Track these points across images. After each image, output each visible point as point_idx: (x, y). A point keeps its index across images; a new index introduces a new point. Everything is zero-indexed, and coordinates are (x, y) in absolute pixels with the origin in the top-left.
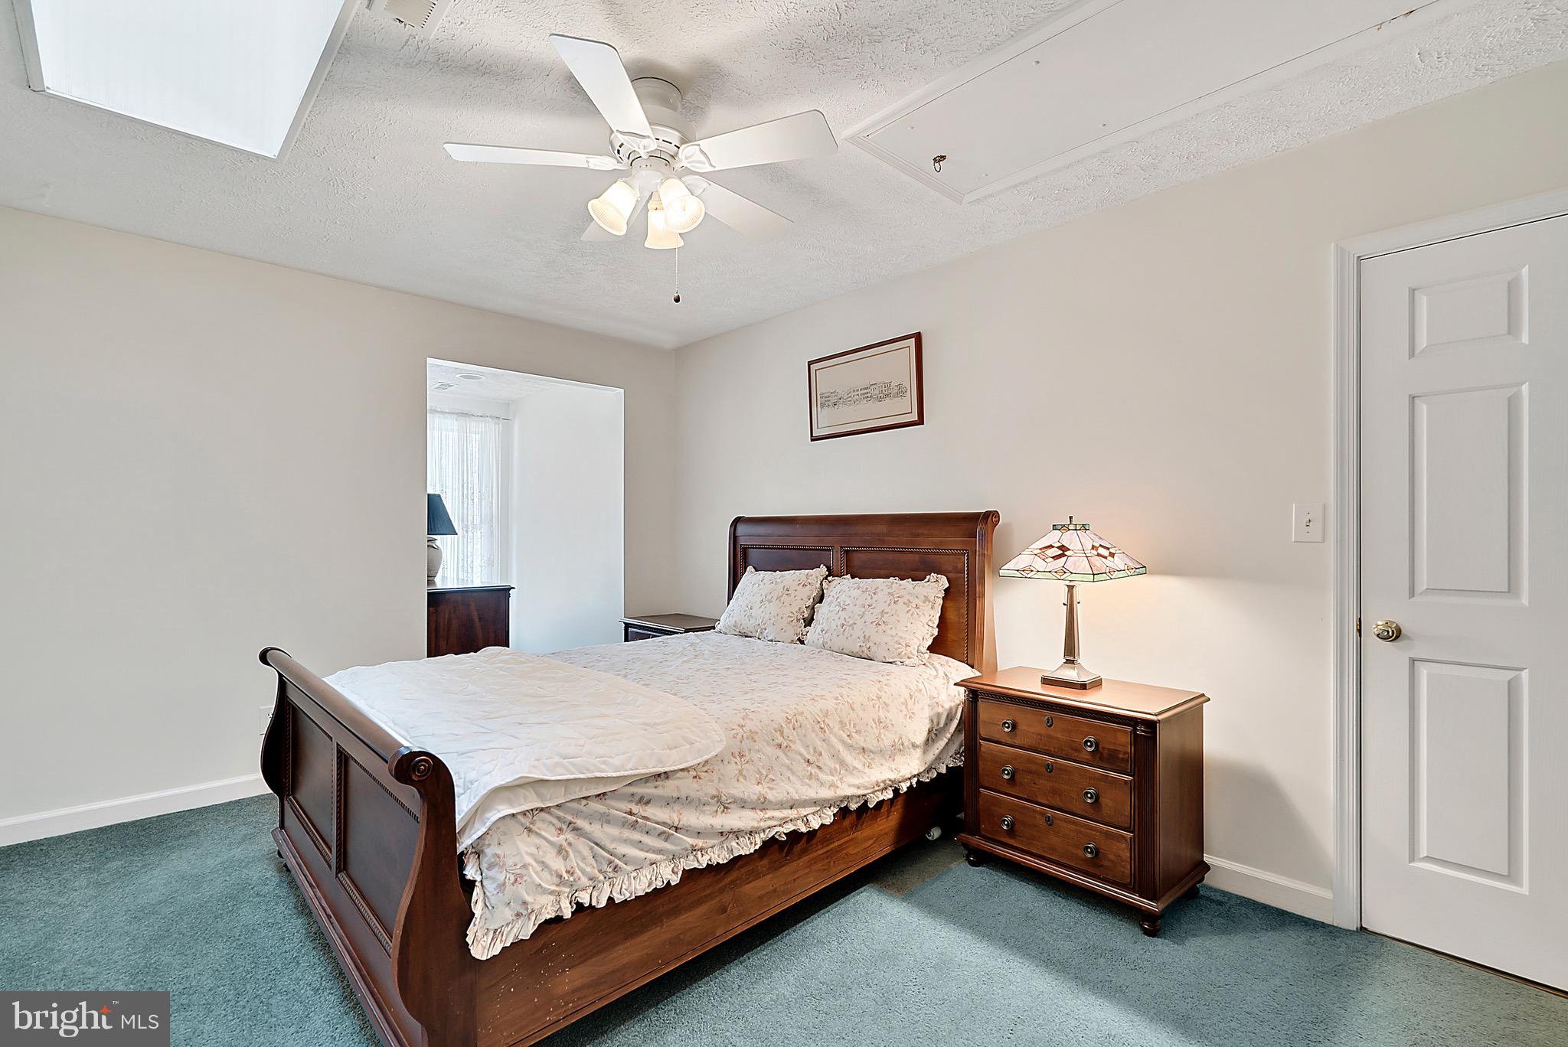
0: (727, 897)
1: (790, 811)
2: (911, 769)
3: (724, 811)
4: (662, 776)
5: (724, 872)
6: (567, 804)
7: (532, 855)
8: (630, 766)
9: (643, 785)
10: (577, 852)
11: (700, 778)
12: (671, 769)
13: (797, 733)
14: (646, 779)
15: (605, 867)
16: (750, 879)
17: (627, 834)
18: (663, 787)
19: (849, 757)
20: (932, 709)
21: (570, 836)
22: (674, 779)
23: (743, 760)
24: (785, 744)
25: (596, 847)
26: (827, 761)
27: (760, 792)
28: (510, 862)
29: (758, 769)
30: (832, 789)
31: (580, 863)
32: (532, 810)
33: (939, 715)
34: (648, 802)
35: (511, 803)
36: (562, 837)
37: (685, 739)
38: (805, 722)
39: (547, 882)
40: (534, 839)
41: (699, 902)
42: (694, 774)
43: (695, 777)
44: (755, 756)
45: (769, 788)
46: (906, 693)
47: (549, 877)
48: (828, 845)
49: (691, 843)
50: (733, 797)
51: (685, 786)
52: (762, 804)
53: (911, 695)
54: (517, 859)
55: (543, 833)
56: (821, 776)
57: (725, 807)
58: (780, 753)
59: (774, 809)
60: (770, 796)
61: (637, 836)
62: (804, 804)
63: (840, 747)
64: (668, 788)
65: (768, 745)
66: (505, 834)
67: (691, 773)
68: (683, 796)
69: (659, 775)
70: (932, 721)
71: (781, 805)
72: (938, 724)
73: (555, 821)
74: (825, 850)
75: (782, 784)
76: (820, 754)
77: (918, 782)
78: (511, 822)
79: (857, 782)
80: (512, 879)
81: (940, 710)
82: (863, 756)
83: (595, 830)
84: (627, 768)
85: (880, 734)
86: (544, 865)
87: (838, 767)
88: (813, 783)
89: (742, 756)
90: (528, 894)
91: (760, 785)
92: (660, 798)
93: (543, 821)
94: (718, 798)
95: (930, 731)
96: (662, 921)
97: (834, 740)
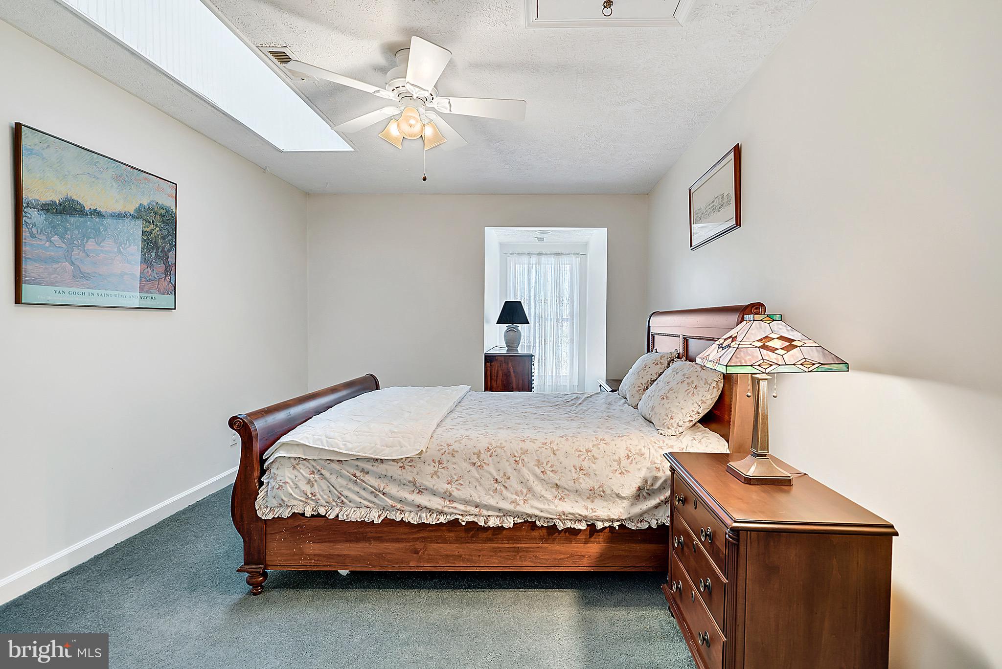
0: (419, 545)
1: (473, 509)
2: (609, 513)
3: (419, 493)
4: (379, 461)
5: (417, 530)
6: (319, 461)
7: (291, 479)
8: (356, 450)
9: (365, 462)
10: (319, 485)
11: (404, 468)
12: (386, 458)
13: (493, 459)
14: (368, 460)
15: (336, 499)
16: (439, 541)
17: (351, 485)
18: (377, 467)
19: (538, 488)
20: (650, 472)
21: (317, 477)
22: (386, 465)
23: (440, 466)
24: (479, 464)
25: (331, 486)
26: (514, 483)
27: (447, 489)
28: (278, 479)
29: (451, 475)
30: (513, 505)
31: (321, 492)
32: (299, 458)
33: (656, 479)
34: (367, 473)
35: (288, 452)
36: (312, 475)
37: (400, 443)
38: (503, 454)
39: (297, 495)
40: (295, 472)
41: (398, 541)
42: (402, 465)
43: (401, 467)
44: (451, 466)
45: (456, 488)
46: (622, 453)
47: (299, 492)
48: (514, 543)
49: (391, 504)
50: (425, 485)
51: (394, 470)
52: (448, 496)
53: (628, 457)
54: (282, 478)
55: (301, 471)
56: (505, 492)
57: (420, 491)
58: (473, 469)
59: (461, 503)
60: (455, 493)
61: (357, 489)
62: (488, 507)
63: (532, 479)
64: (381, 468)
65: (465, 462)
66: (282, 465)
67: (399, 464)
68: (389, 474)
69: (377, 459)
70: (646, 482)
71: (466, 502)
72: (652, 485)
73: (310, 467)
74: (512, 546)
75: (468, 489)
76: (509, 478)
77: (622, 526)
78: (286, 460)
79: (541, 506)
80: (278, 486)
81: (659, 474)
82: (556, 490)
83: (333, 478)
84: (354, 450)
85: (578, 478)
86: (297, 487)
87: (525, 491)
88: (497, 496)
89: (440, 463)
90: (285, 497)
91: (449, 485)
92: (374, 473)
93: (304, 465)
94: (414, 483)
95: (639, 489)
96: (370, 541)
97: (525, 471)
